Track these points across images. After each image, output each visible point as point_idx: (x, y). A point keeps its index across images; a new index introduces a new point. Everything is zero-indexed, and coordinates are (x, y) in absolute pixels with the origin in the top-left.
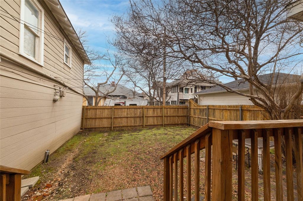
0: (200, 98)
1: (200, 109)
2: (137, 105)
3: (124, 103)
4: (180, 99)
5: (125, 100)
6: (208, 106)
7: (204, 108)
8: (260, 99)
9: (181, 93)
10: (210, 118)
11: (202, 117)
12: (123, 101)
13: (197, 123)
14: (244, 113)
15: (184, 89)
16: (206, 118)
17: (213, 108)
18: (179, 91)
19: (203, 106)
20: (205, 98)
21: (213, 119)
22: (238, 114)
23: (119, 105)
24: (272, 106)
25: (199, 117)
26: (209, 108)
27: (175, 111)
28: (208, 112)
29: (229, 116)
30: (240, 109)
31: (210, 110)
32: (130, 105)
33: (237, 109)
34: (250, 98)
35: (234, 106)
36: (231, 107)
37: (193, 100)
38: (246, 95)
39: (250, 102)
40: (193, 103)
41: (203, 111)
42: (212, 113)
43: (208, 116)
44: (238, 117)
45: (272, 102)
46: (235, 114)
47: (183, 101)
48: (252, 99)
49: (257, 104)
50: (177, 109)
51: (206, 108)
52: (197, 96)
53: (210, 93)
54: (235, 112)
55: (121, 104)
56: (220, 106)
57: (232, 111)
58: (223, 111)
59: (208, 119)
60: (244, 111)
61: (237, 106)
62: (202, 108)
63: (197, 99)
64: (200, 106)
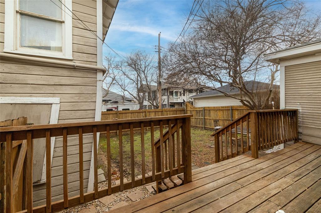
0: (195, 101)
1: (196, 110)
2: (130, 110)
3: (117, 108)
4: (170, 102)
5: (117, 105)
6: (204, 108)
7: (200, 109)
8: (247, 101)
9: (171, 96)
10: (206, 118)
11: (199, 118)
12: (116, 106)
13: (194, 123)
14: (234, 112)
15: (174, 92)
16: (203, 118)
17: (208, 109)
18: (168, 94)
19: (199, 108)
20: (199, 101)
21: (209, 118)
22: (229, 113)
23: (112, 110)
24: (254, 105)
25: (196, 118)
26: (205, 109)
27: (174, 113)
28: (204, 112)
29: (222, 115)
30: (231, 109)
31: (206, 111)
32: (123, 110)
33: (229, 109)
34: (240, 101)
35: (226, 107)
36: (224, 108)
37: (189, 103)
38: (238, 98)
39: (240, 103)
40: (189, 105)
41: (200, 112)
42: (208, 113)
43: (204, 116)
44: (229, 115)
45: (254, 103)
46: (227, 113)
47: (173, 104)
48: (242, 101)
49: (244, 104)
50: (175, 112)
51: (202, 109)
52: (193, 99)
53: (205, 96)
54: (227, 111)
55: (114, 109)
56: (214, 107)
57: (224, 111)
58: (217, 111)
59: (204, 118)
60: (233, 110)
61: (228, 107)
62: (199, 109)
63: (193, 102)
64: (196, 108)
